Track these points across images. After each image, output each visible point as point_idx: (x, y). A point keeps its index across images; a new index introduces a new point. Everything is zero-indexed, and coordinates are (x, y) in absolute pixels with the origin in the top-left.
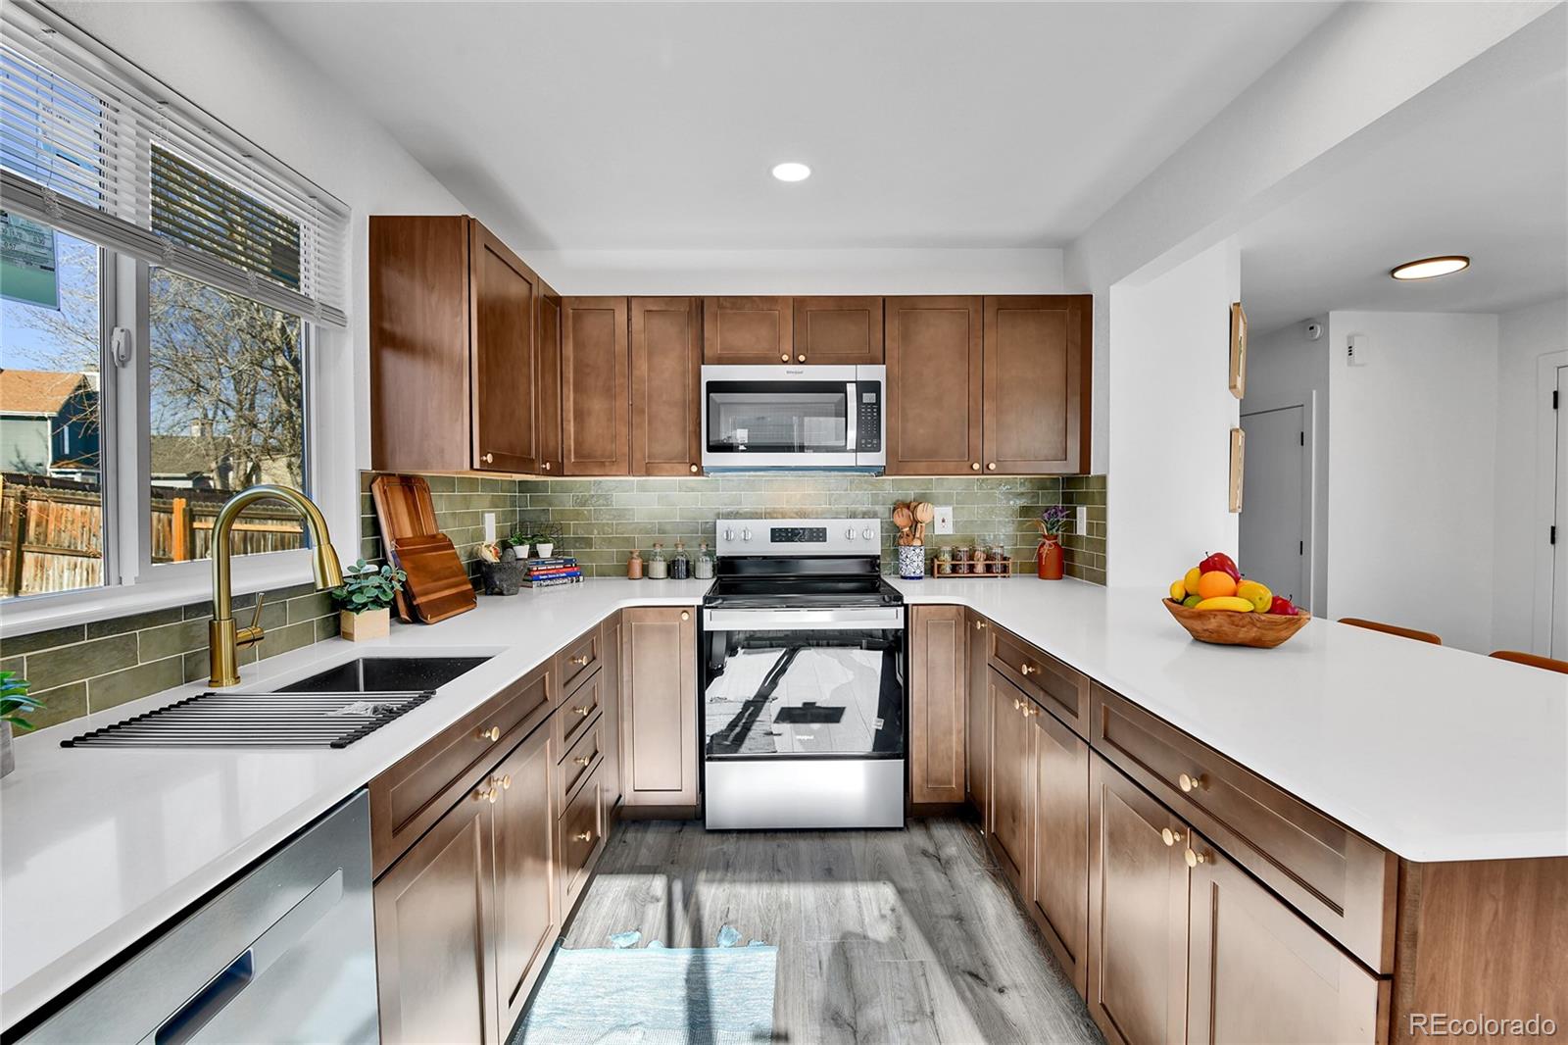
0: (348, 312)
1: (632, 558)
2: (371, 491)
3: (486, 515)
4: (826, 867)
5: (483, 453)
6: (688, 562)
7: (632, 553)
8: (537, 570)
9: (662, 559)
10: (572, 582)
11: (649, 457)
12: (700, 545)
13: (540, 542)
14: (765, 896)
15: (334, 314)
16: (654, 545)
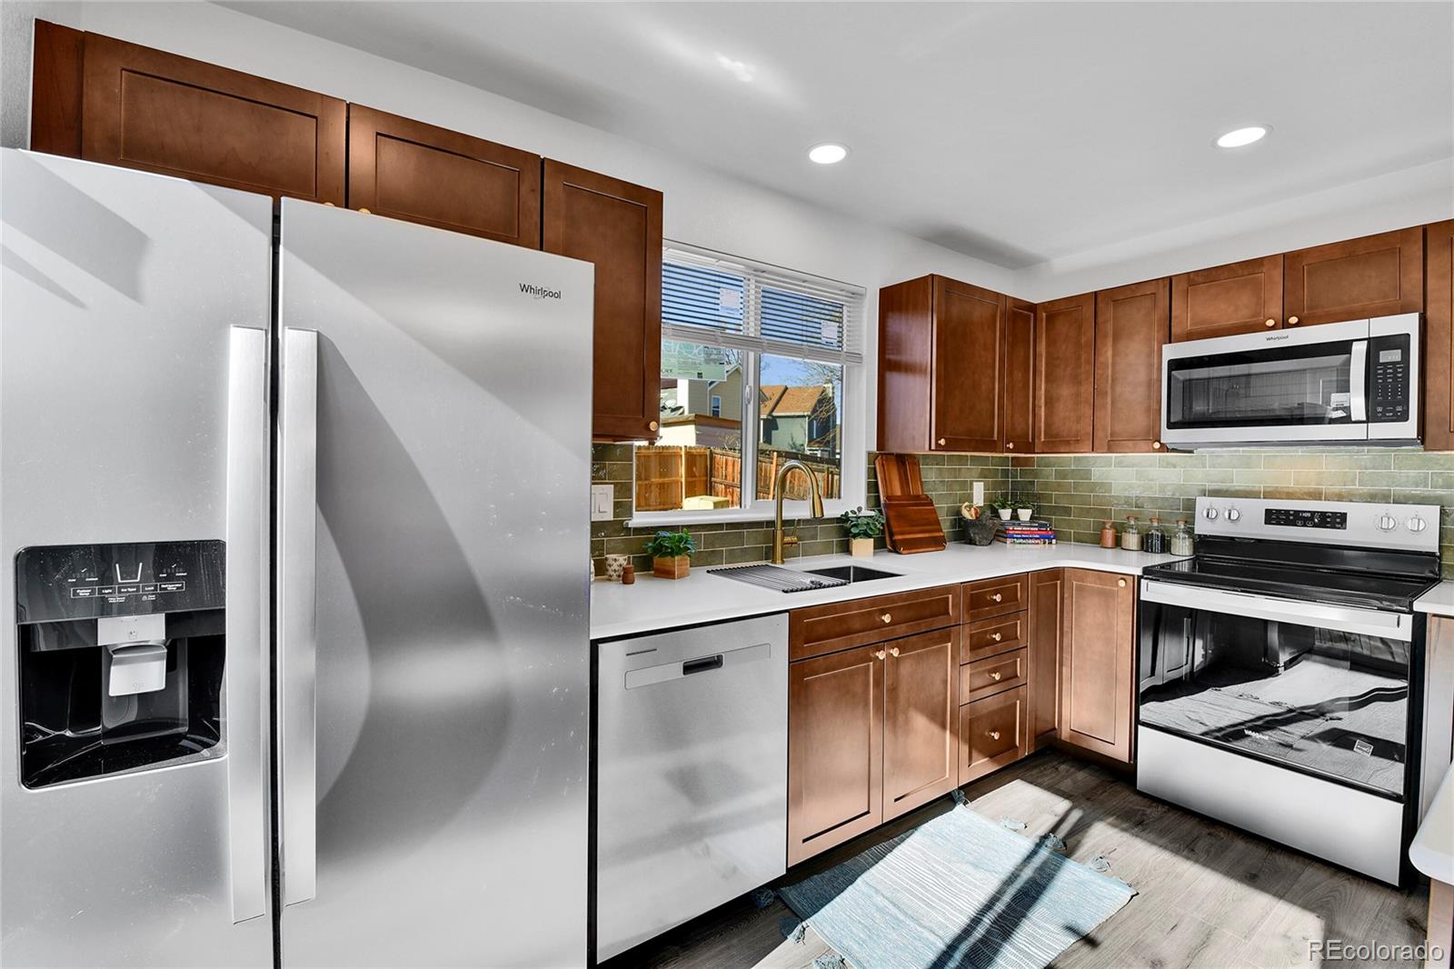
0: (864, 353)
1: (1105, 528)
2: (874, 464)
3: (975, 483)
4: (1254, 872)
5: (938, 438)
6: (1163, 537)
7: (1104, 523)
8: (1013, 530)
9: (1136, 531)
10: (1045, 543)
11: (1111, 435)
12: (1177, 522)
13: (1021, 508)
14: (1159, 859)
15: (856, 357)
16: (1128, 518)
